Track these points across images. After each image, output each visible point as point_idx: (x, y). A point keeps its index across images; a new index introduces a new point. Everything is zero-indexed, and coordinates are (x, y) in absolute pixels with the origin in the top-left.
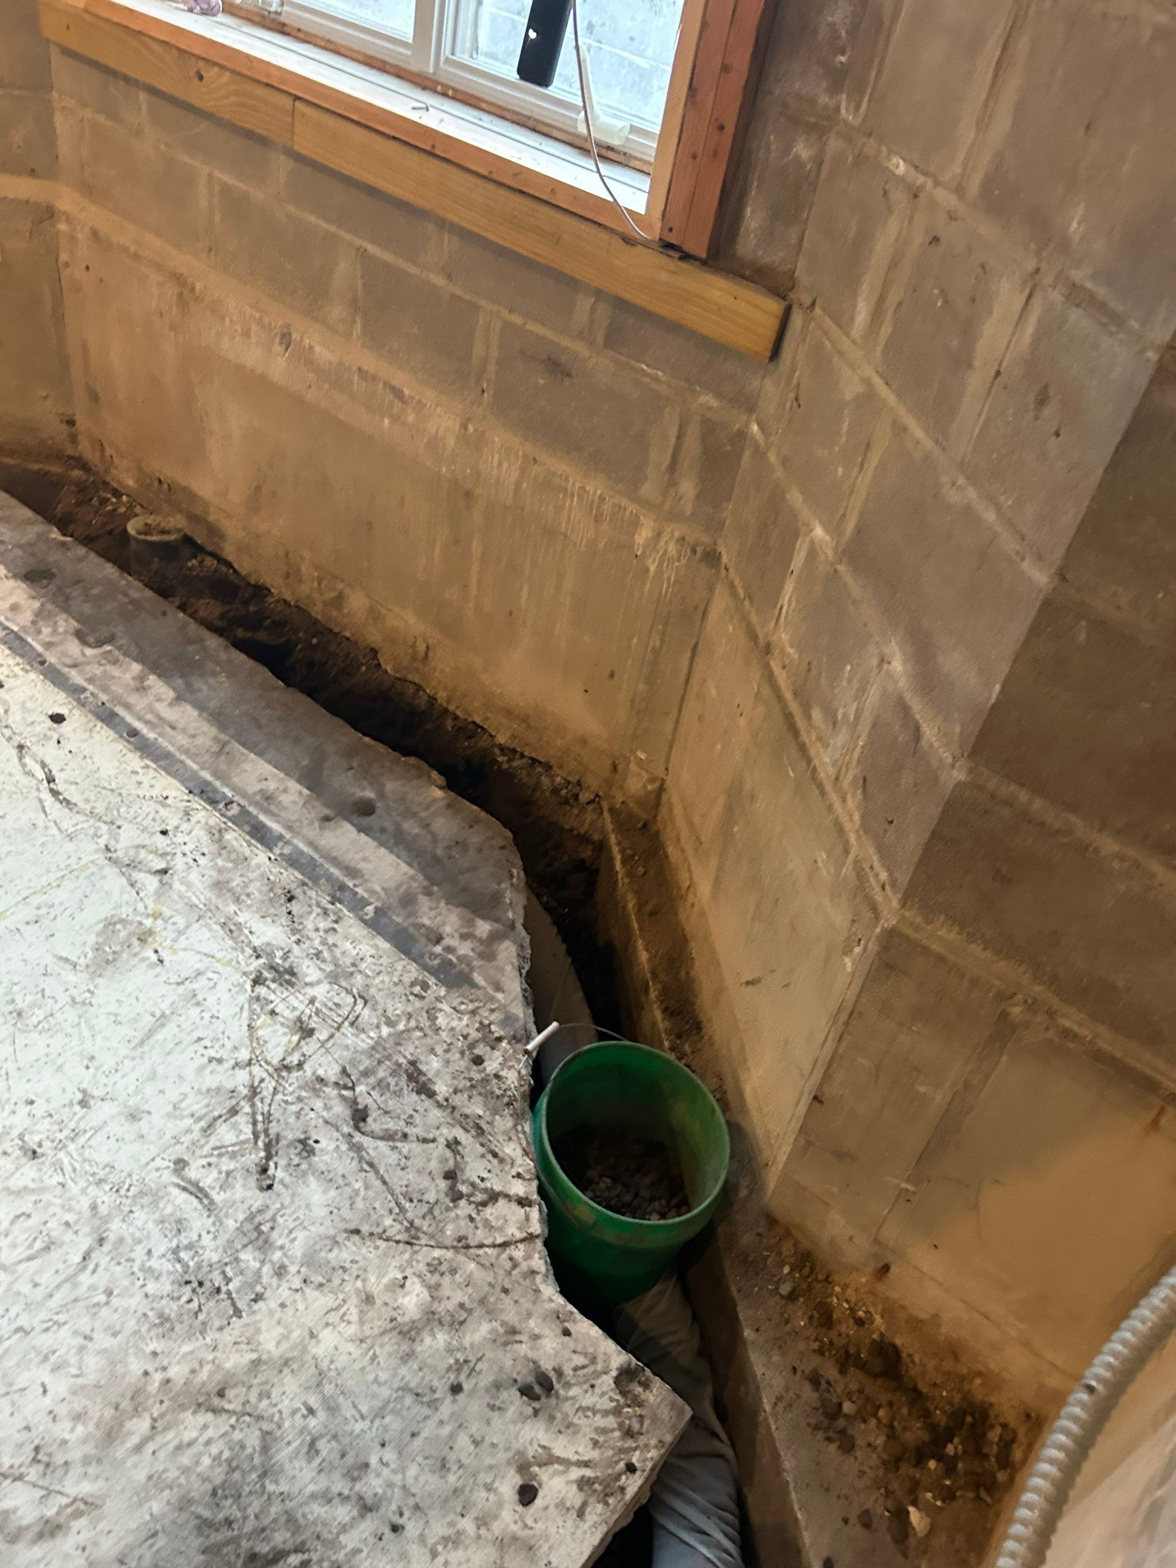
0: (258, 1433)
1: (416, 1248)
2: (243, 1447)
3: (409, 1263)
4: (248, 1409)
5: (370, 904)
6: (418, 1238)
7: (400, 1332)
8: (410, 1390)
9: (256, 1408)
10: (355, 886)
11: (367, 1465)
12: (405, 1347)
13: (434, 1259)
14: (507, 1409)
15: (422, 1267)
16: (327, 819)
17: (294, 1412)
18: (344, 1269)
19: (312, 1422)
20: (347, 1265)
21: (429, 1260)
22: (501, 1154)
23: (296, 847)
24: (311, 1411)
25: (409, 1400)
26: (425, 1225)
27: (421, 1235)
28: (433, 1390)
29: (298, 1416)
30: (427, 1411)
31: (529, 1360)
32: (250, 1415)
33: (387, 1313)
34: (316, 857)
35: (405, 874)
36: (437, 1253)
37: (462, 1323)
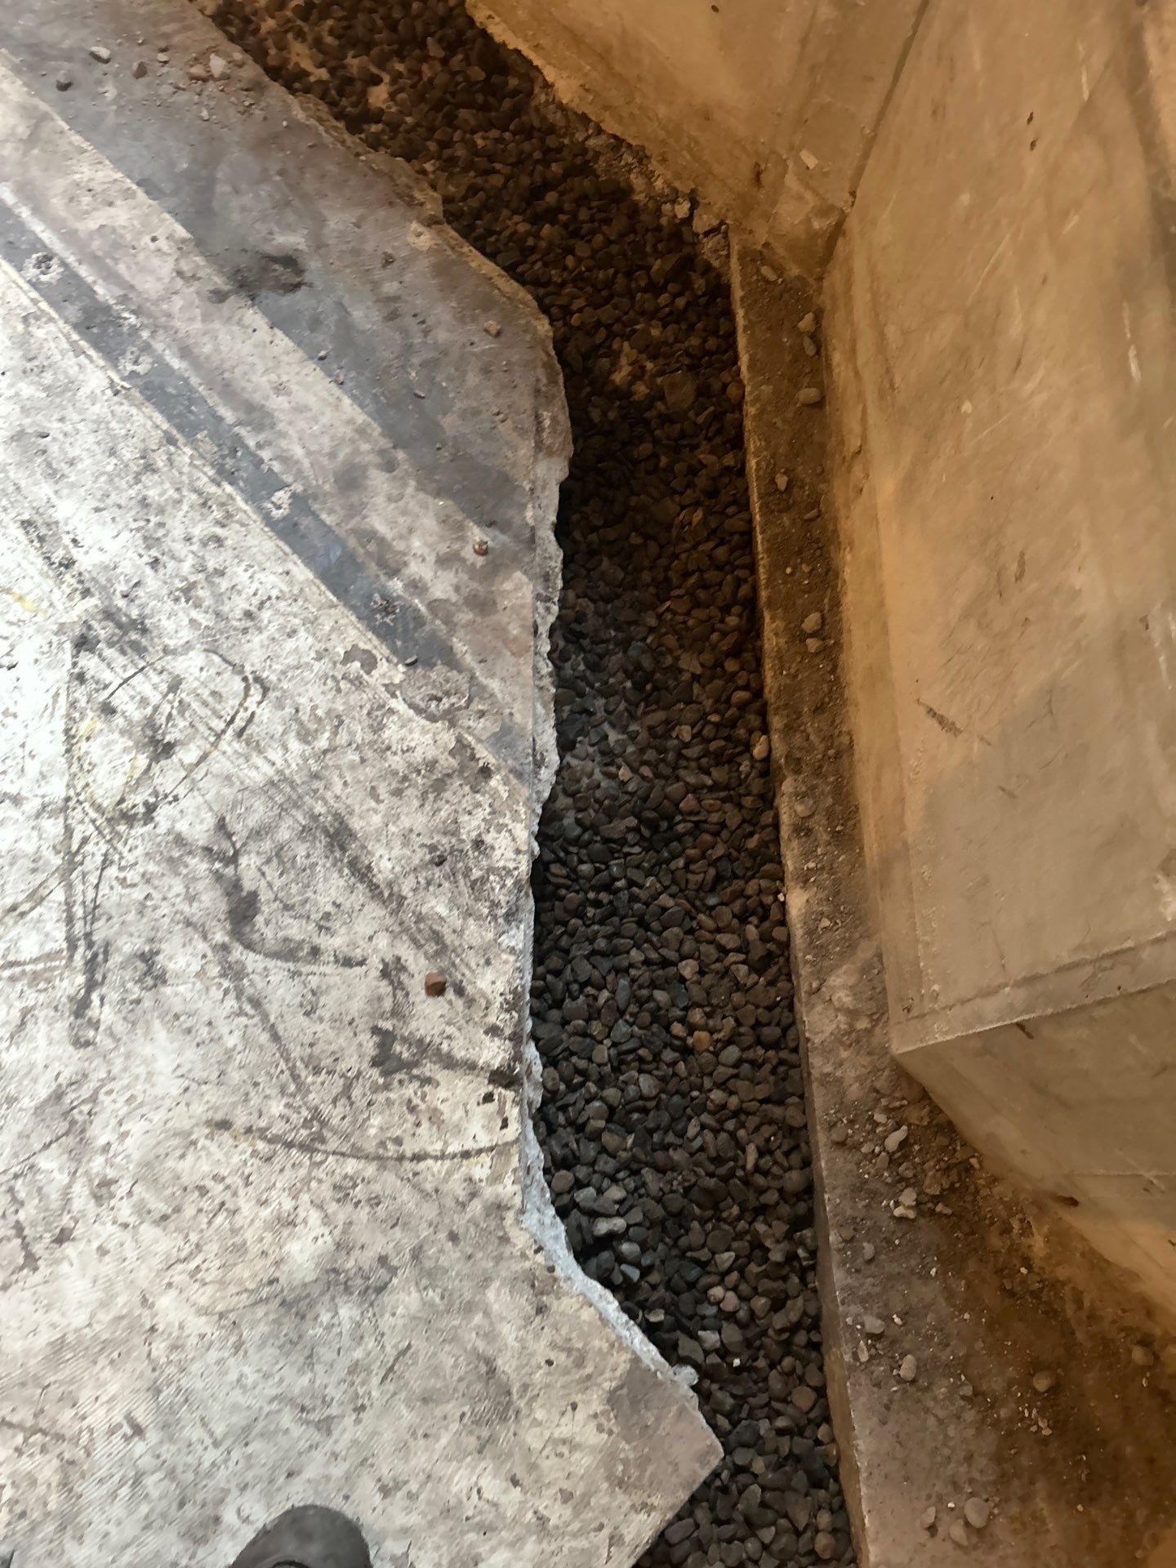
0: (56, 1463)
1: (318, 1157)
2: (33, 1482)
3: (307, 1181)
4: (43, 1423)
5: (284, 486)
6: (323, 1141)
7: (283, 1303)
8: (292, 1401)
9: (54, 1422)
10: (259, 446)
11: (217, 1520)
12: (288, 1326)
13: (346, 1176)
14: (437, 1438)
15: (326, 1191)
16: (219, 297)
17: (112, 1431)
18: (203, 1191)
19: (139, 1447)
20: (209, 1184)
21: (337, 1178)
22: (470, 989)
23: (159, 360)
24: (138, 1430)
25: (287, 1418)
26: (335, 1114)
27: (327, 1134)
28: (326, 1403)
29: (117, 1438)
30: (317, 1437)
31: (479, 1357)
32: (45, 1433)
33: (263, 1268)
34: (194, 381)
35: (350, 422)
36: (351, 1166)
37: (381, 1289)
